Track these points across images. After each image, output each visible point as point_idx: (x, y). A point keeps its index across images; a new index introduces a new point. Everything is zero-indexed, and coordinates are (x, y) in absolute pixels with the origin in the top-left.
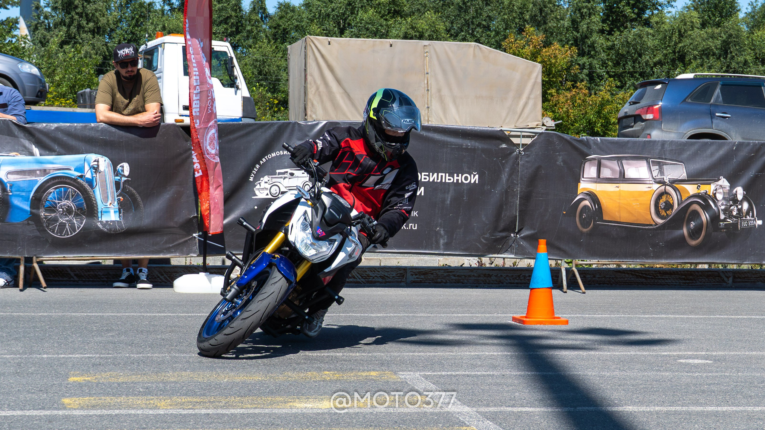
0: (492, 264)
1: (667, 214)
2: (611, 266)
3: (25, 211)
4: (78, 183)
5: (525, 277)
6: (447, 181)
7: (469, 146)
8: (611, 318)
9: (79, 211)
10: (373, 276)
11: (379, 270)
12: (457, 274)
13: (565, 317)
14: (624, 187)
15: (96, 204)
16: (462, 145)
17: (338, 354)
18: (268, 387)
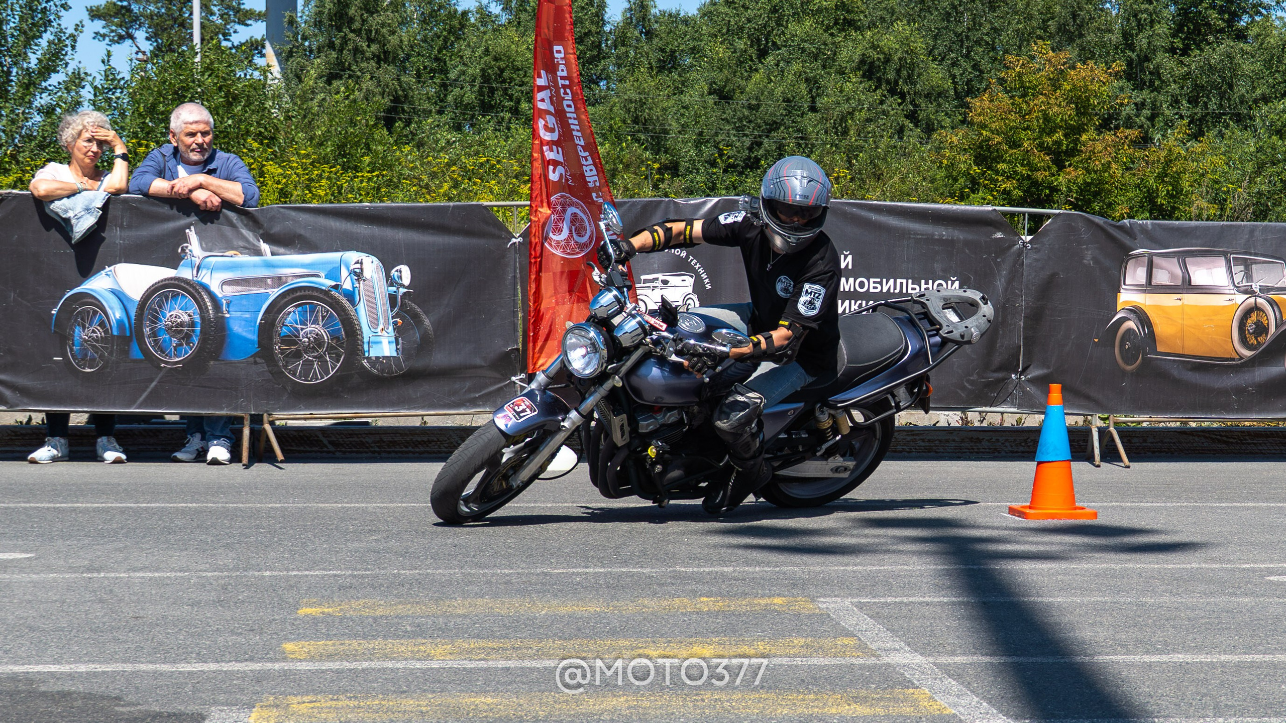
0: (982, 422)
1: (1258, 343)
2: (1173, 425)
3: (250, 342)
4: (332, 297)
6: (910, 291)
7: (943, 235)
8: (1166, 508)
9: (334, 341)
12: (928, 438)
13: (1094, 507)
14: (1190, 299)
15: (361, 329)
16: (933, 235)
17: (726, 569)
18: (608, 624)
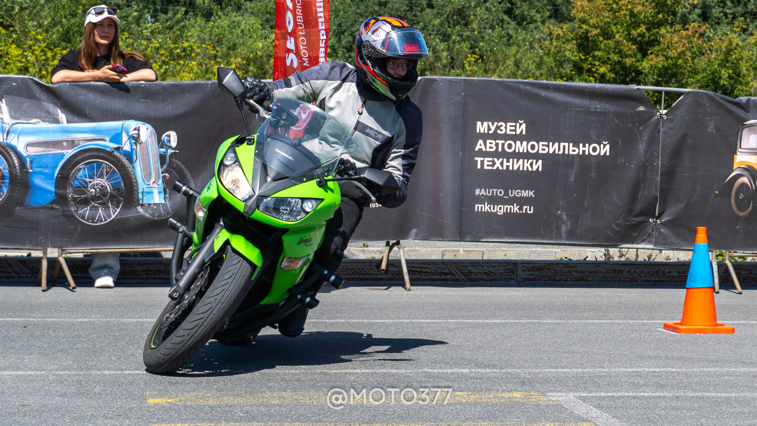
0: (621, 256)
3: (50, 192)
4: (115, 157)
5: (664, 273)
6: (571, 153)
7: (598, 108)
9: (116, 191)
10: (476, 272)
11: (482, 265)
12: (580, 270)
13: (730, 324)
15: (136, 182)
16: (590, 108)
17: (464, 371)
